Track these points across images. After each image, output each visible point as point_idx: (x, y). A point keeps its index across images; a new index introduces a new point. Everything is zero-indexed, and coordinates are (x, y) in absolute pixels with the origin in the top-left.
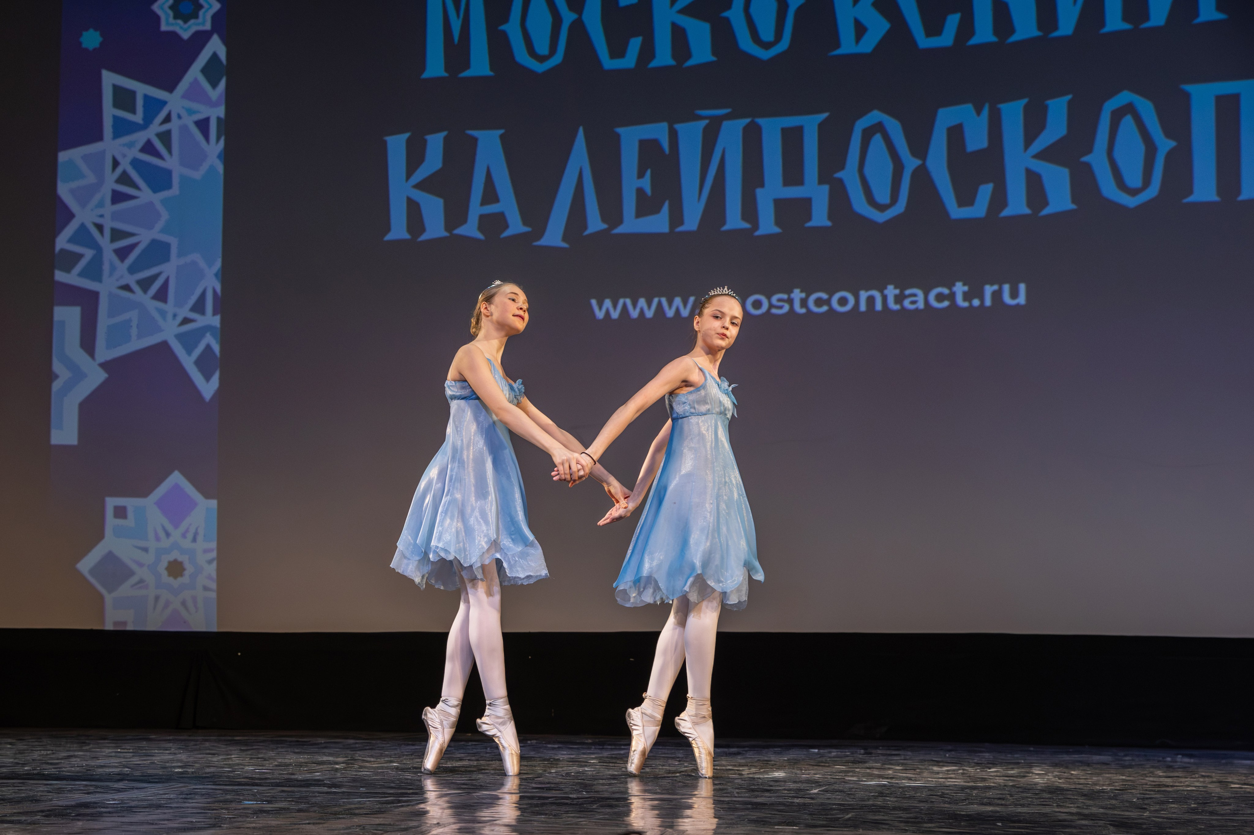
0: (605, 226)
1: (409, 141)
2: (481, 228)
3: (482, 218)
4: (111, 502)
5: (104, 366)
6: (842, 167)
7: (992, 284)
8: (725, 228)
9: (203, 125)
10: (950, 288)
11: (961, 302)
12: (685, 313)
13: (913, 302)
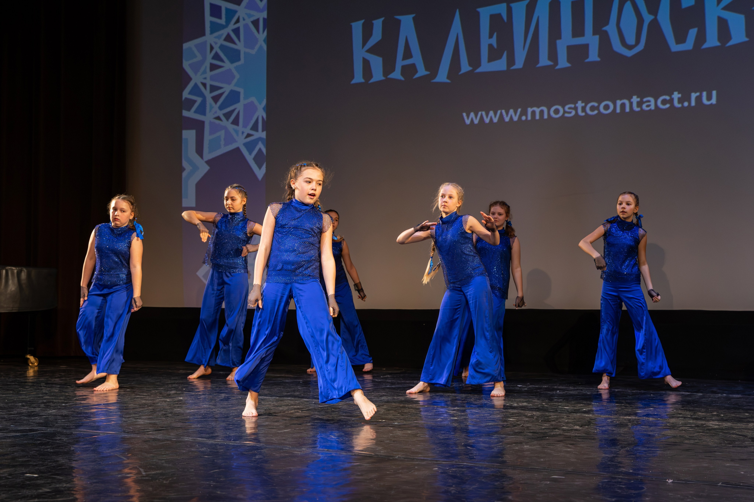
0: (471, 68)
1: (364, 24)
2: (403, 74)
3: (404, 68)
5: (208, 162)
6: (607, 23)
7: (696, 92)
8: (539, 65)
9: (256, 23)
10: (670, 96)
11: (676, 104)
12: (516, 118)
13: (648, 106)
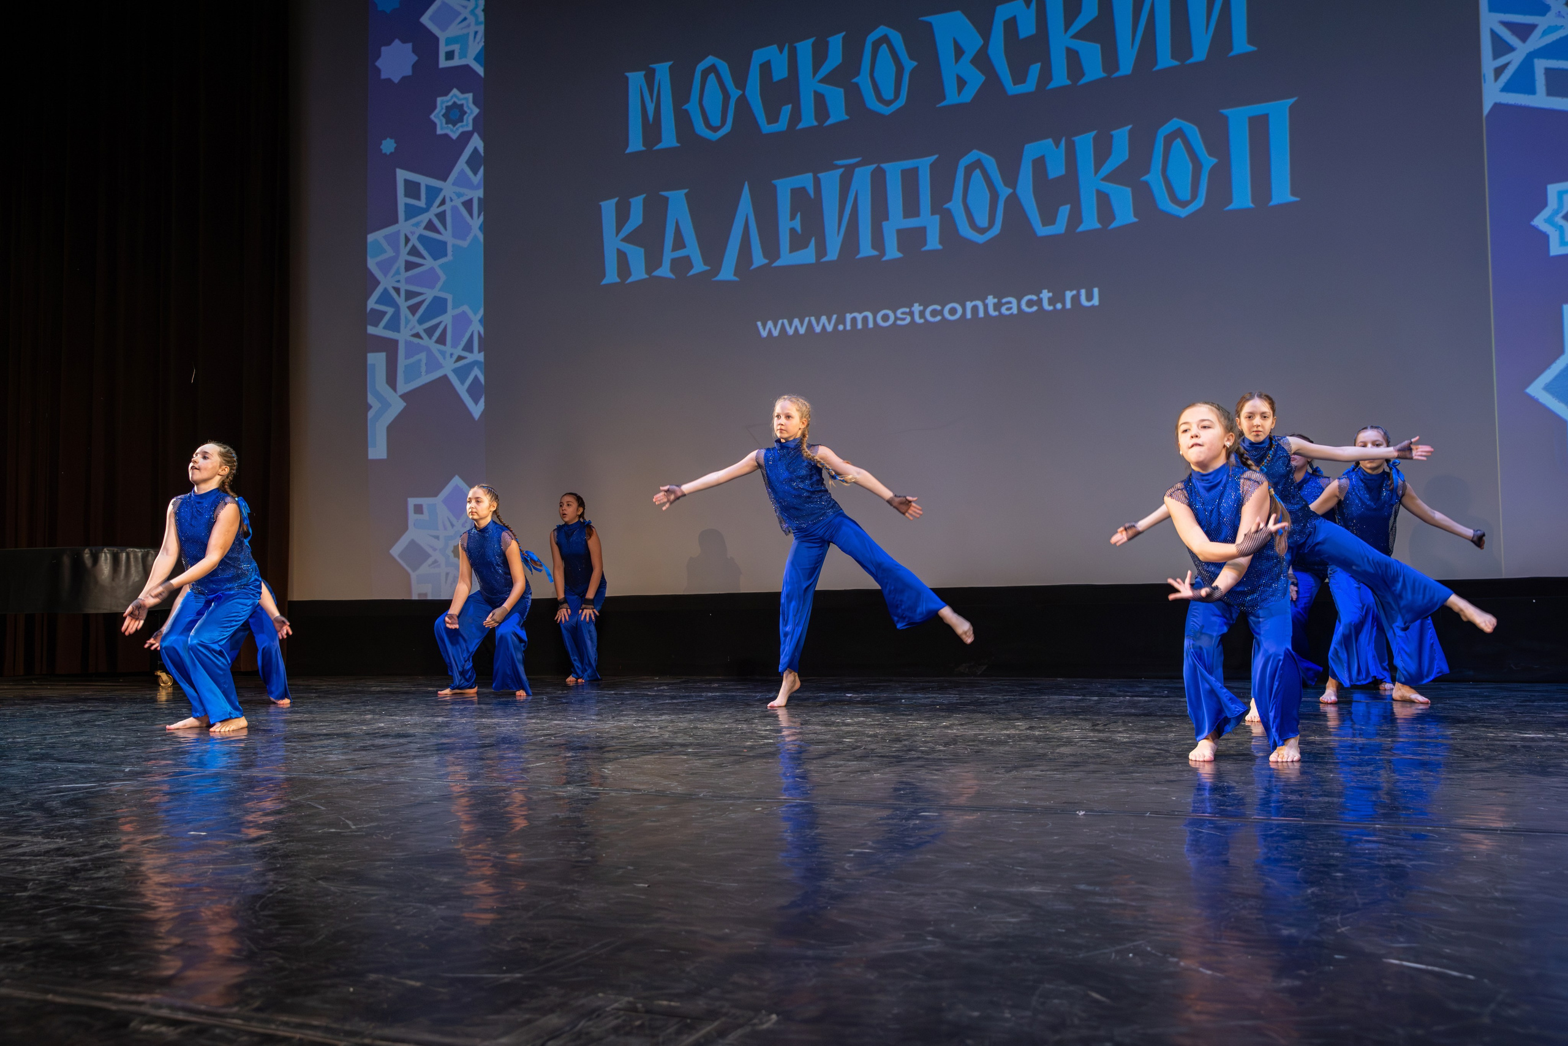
0: (766, 261)
1: (617, 204)
2: (672, 270)
3: (674, 262)
4: (412, 502)
5: (403, 397)
6: (950, 199)
7: (1071, 290)
8: (859, 256)
9: (468, 205)
10: (1038, 295)
11: (1047, 306)
12: (830, 328)
13: (1009, 309)
